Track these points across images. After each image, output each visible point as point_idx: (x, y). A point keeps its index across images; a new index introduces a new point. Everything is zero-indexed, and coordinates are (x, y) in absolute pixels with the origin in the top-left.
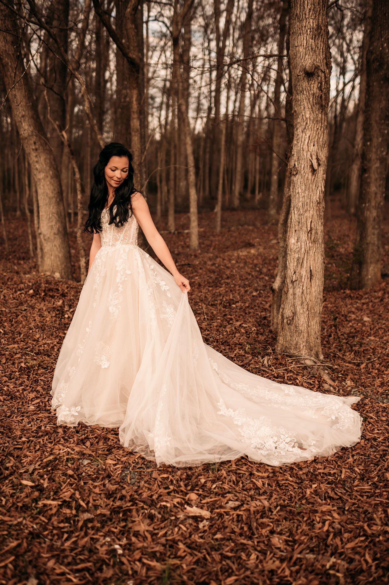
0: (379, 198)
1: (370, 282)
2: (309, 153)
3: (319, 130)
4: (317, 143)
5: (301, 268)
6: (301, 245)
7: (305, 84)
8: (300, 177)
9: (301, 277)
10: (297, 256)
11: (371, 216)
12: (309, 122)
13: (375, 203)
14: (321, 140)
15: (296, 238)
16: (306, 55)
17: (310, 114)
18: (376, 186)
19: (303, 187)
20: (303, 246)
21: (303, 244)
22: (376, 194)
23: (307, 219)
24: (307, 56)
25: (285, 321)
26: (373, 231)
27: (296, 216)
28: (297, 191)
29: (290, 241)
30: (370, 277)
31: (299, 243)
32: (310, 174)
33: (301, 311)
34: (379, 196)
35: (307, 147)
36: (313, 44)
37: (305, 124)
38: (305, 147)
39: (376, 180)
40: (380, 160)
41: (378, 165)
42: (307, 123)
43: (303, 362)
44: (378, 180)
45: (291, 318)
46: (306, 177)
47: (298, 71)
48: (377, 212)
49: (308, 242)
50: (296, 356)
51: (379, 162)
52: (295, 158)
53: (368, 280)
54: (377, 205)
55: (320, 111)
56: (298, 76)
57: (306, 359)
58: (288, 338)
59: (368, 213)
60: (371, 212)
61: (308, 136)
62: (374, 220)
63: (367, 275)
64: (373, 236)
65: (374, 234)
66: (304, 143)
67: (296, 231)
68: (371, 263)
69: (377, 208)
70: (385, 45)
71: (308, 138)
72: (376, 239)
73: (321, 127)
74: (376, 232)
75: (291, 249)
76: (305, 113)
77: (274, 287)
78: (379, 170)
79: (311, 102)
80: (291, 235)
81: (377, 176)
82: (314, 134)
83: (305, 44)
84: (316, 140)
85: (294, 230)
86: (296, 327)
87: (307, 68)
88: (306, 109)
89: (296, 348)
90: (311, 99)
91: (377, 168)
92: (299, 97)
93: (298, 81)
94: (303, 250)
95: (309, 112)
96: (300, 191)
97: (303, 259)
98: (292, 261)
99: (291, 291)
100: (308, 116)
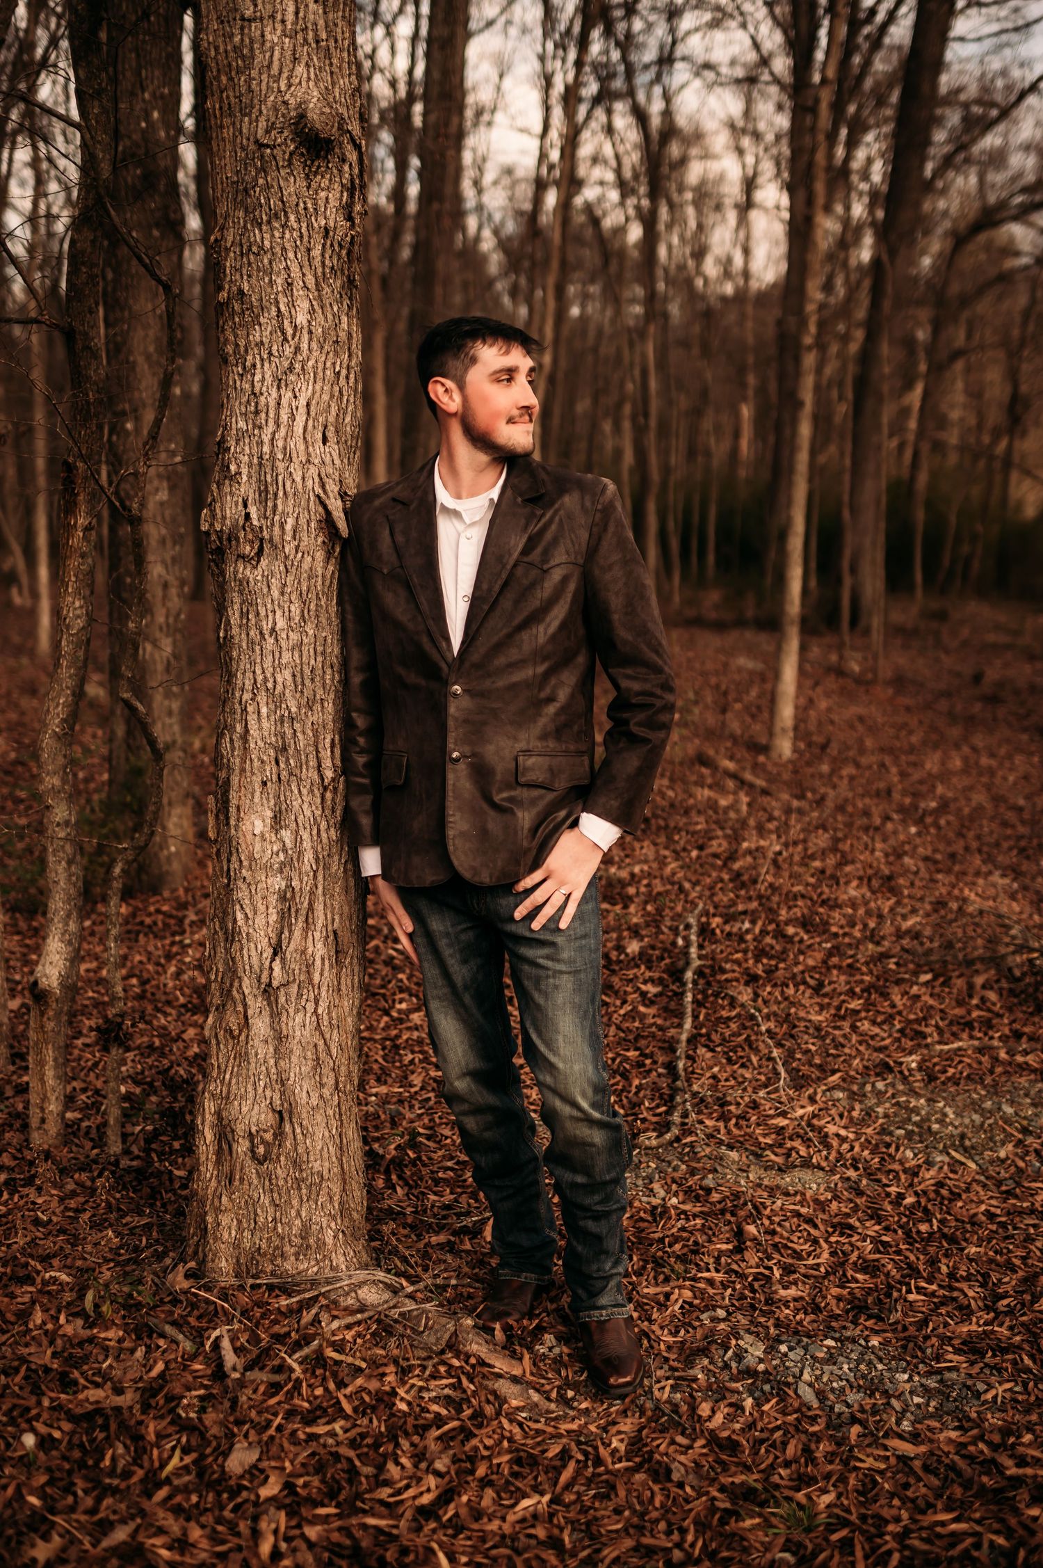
0: (176, 599)
1: (176, 866)
2: (313, 471)
3: (342, 381)
4: (337, 432)
5: (306, 930)
6: (297, 840)
7: (293, 186)
8: (278, 567)
9: (309, 967)
10: (278, 883)
11: (157, 657)
12: (304, 346)
13: (167, 617)
14: (348, 419)
15: (269, 814)
16: (295, 60)
17: (312, 311)
18: (164, 562)
19: (295, 609)
20: (307, 844)
21: (306, 836)
22: (166, 586)
23: (316, 735)
24: (300, 69)
25: (242, 1147)
26: (166, 703)
27: (265, 724)
28: (267, 627)
29: (245, 827)
30: (173, 849)
31: (287, 835)
32: (320, 555)
33: (314, 1101)
34: (173, 591)
35: (302, 447)
36: (321, 22)
37: (288, 350)
38: (297, 445)
39: (163, 542)
40: (169, 479)
41: (163, 495)
42: (297, 349)
43: (350, 1301)
44: (169, 544)
45: (268, 1136)
46: (306, 566)
47: (262, 124)
48: (174, 643)
49: (323, 825)
50: (314, 1283)
51: (165, 484)
52: (246, 487)
53: (169, 859)
54: (171, 620)
55: (346, 302)
56: (262, 146)
57: (361, 1285)
58: (266, 1215)
59: (149, 647)
60: (155, 644)
61: (302, 401)
62: (168, 669)
63: (163, 845)
64: (168, 721)
65: (170, 713)
66: (290, 427)
67: (264, 783)
68: (170, 804)
69: (170, 630)
70: (156, 115)
71: (302, 410)
72: (176, 728)
73: (348, 368)
74: (175, 705)
75: (252, 859)
76: (292, 304)
77: (44, 983)
78: (168, 513)
79: (317, 262)
80: (246, 803)
81: (164, 531)
82: (326, 397)
83: (290, 17)
84: (331, 419)
85: (257, 780)
86: (296, 1164)
87: (313, 115)
88: (299, 292)
89: (303, 1251)
90: (317, 252)
91: (162, 504)
92: (263, 237)
93: (264, 170)
94: (309, 856)
95: (305, 305)
96: (281, 624)
97: (312, 893)
98: (261, 908)
99: (260, 1026)
100: (302, 319)
